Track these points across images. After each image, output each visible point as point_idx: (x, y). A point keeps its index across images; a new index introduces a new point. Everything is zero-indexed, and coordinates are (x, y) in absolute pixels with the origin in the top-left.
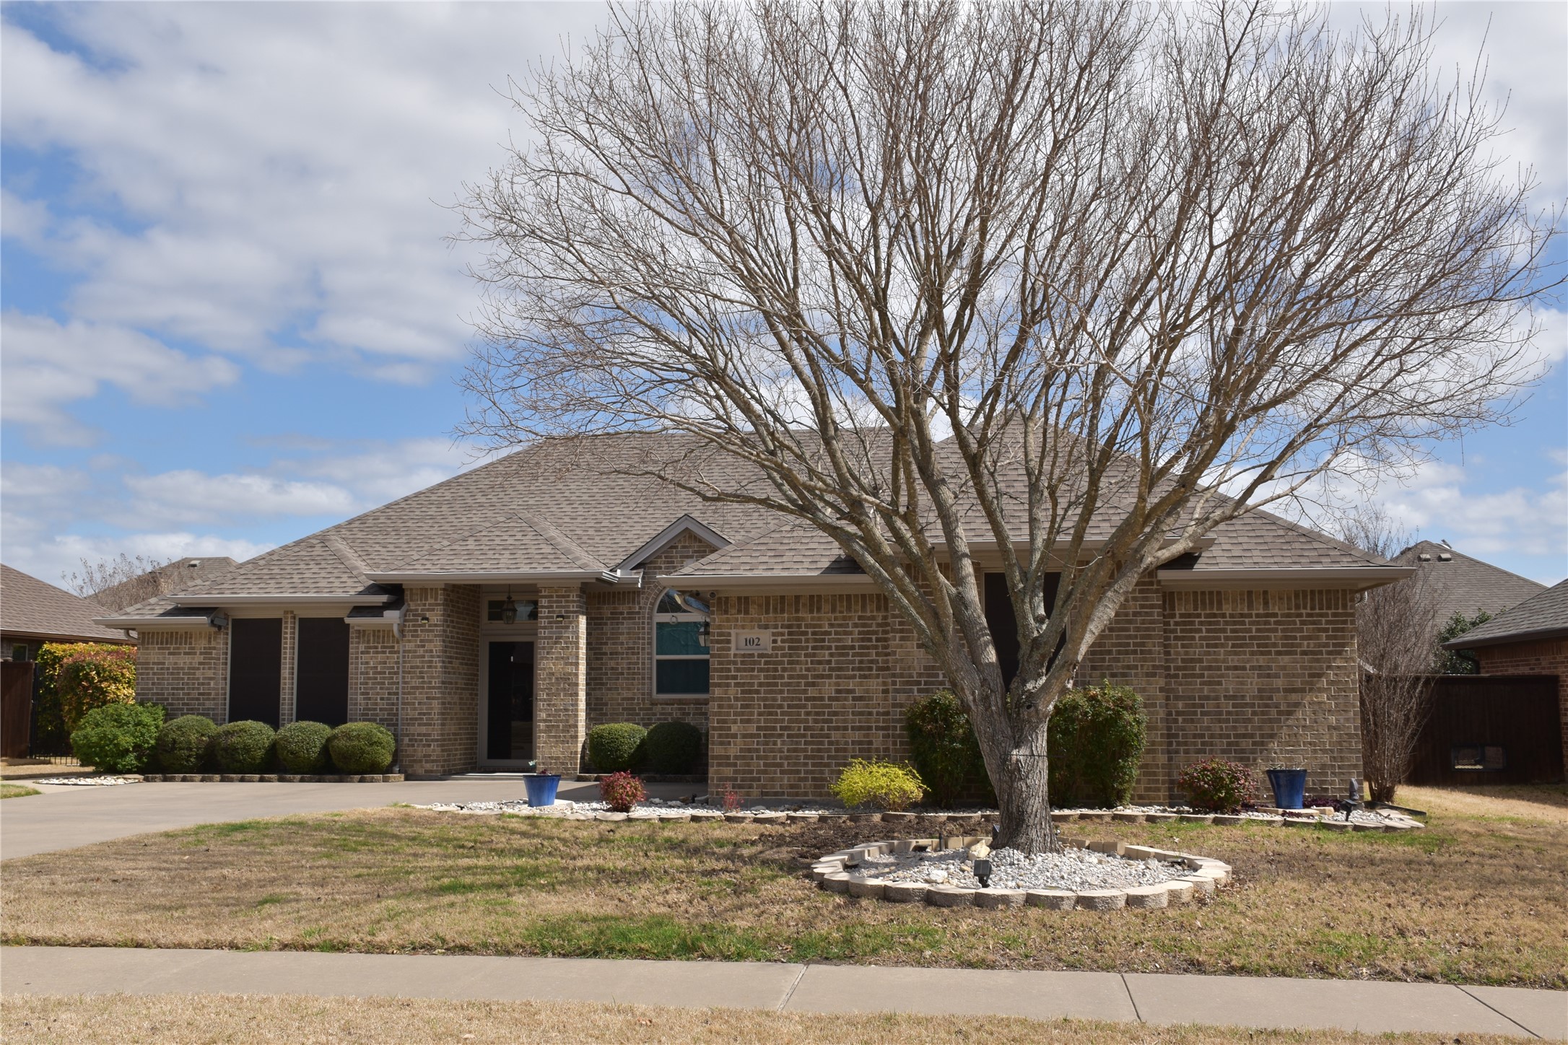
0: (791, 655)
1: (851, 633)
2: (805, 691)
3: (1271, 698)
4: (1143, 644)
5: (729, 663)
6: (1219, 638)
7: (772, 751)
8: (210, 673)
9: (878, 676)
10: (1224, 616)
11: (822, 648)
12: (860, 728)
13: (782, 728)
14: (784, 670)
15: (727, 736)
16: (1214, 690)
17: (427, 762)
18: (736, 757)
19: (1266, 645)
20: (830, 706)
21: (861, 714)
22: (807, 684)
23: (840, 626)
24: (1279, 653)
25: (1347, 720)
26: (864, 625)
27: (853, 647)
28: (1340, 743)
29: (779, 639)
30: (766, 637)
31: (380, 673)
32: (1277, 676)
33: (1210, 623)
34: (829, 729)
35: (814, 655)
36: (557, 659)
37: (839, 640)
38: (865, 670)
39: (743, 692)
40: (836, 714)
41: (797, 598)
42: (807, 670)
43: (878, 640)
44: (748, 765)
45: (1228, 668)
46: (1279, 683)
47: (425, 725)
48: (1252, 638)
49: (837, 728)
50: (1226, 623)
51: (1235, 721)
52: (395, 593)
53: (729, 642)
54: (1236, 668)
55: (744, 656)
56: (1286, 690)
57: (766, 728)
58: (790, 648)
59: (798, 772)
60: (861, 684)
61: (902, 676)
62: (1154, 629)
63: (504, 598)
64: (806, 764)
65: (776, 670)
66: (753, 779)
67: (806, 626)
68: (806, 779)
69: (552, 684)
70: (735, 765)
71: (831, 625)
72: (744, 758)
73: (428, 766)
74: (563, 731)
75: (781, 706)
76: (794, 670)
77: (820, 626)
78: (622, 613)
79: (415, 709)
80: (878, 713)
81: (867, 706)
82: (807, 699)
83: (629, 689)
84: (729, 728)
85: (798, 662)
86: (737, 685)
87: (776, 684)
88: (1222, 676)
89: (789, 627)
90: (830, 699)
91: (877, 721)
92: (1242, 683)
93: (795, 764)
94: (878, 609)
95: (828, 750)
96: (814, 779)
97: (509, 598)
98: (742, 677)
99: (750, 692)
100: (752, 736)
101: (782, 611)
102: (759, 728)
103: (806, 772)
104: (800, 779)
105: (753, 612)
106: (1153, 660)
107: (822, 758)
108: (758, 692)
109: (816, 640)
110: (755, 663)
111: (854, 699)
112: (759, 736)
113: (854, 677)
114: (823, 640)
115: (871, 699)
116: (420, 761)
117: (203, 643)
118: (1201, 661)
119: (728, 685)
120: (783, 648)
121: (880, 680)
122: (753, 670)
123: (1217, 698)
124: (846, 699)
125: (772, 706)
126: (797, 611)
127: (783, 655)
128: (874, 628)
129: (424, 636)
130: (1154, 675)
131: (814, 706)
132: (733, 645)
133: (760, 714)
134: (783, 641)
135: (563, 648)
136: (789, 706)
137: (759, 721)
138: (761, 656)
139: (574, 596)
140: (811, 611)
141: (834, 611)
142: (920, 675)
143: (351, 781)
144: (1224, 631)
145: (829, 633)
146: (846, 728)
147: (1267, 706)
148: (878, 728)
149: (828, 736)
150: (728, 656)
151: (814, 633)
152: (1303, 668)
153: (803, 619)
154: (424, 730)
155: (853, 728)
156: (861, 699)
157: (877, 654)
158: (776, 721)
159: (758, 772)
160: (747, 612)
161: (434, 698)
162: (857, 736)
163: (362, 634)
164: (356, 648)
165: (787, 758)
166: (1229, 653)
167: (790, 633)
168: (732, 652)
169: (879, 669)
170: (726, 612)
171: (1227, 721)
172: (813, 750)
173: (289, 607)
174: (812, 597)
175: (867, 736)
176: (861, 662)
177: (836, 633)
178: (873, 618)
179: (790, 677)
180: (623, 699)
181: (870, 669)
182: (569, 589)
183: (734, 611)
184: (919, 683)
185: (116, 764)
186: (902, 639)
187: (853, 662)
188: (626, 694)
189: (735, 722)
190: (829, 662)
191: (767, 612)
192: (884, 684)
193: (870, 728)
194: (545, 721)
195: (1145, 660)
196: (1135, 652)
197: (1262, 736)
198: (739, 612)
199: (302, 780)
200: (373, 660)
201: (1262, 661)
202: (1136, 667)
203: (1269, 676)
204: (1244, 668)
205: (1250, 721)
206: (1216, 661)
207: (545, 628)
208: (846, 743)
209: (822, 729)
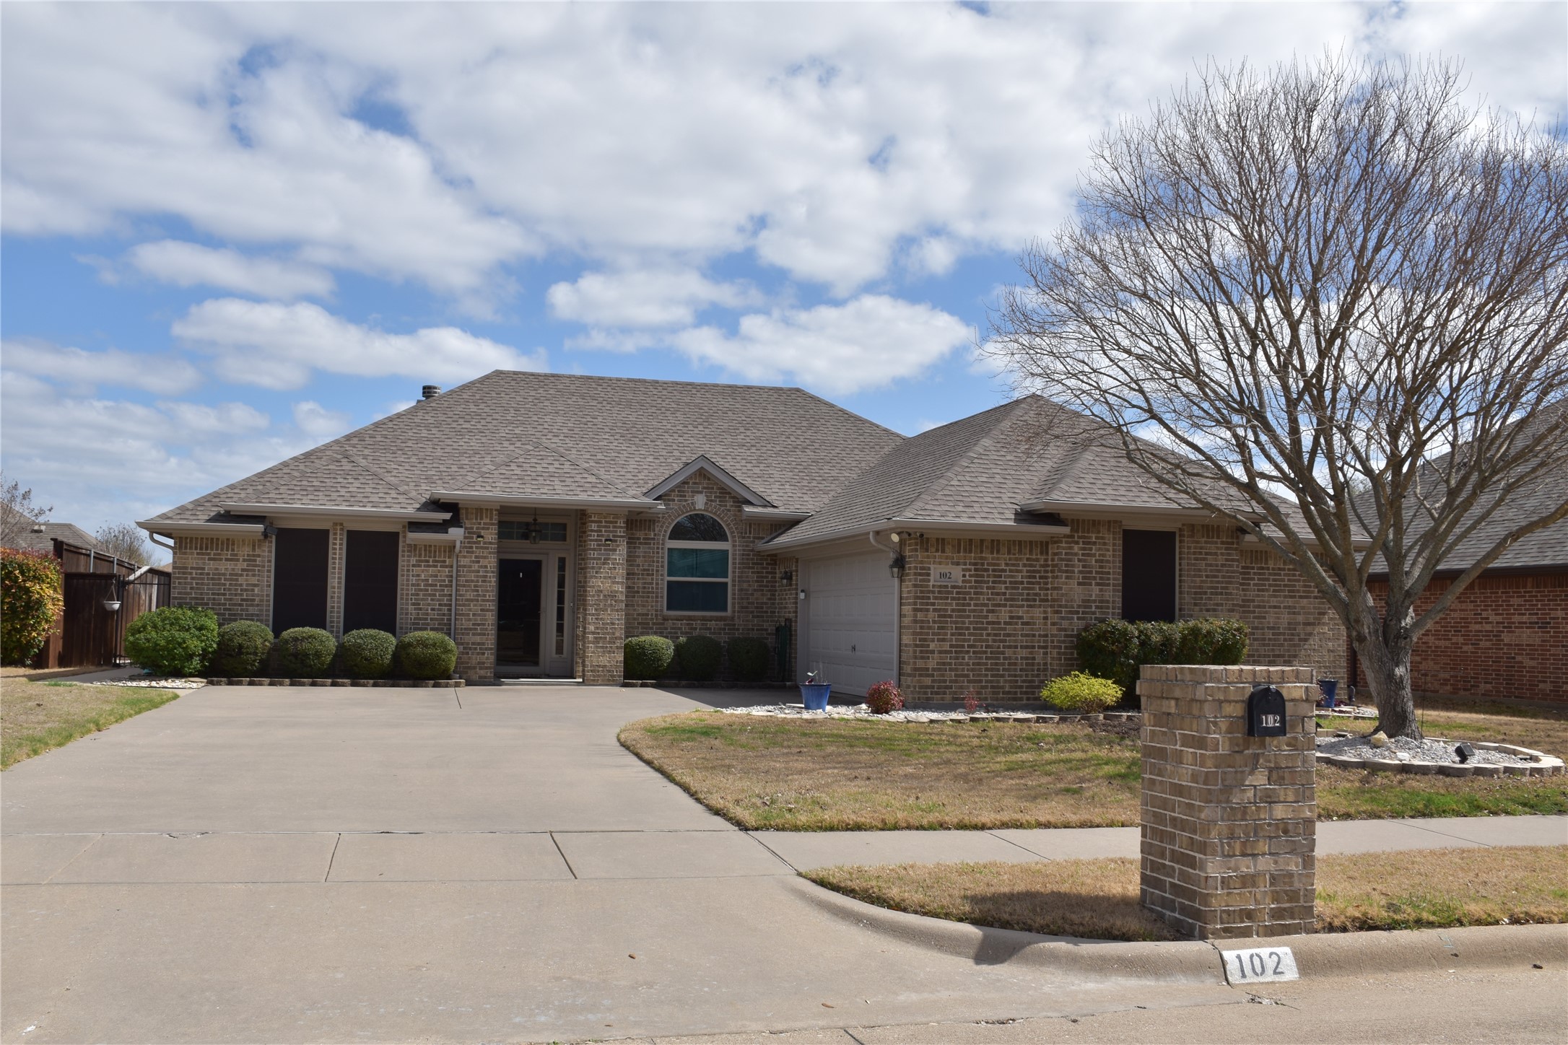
0: (976, 588)
1: (1020, 571)
2: (987, 617)
3: (1295, 629)
4: (1227, 588)
5: (929, 592)
6: (1265, 585)
7: (961, 664)
8: (254, 580)
9: (1040, 606)
10: (1268, 569)
11: (1000, 582)
12: (1027, 647)
13: (969, 646)
14: (971, 599)
15: (927, 652)
16: (1261, 623)
17: (481, 668)
18: (934, 669)
19: (1293, 591)
20: (1005, 629)
21: (1027, 635)
22: (988, 611)
23: (1013, 565)
24: (1301, 597)
25: (1339, 645)
26: (1031, 566)
27: (1022, 583)
28: (1334, 661)
29: (967, 574)
30: (957, 573)
31: (431, 585)
32: (1299, 614)
33: (1260, 574)
34: (1004, 647)
35: (994, 588)
36: (605, 578)
37: (1012, 577)
38: (1031, 601)
39: (939, 616)
40: (1009, 635)
41: (982, 541)
42: (988, 599)
43: (1041, 577)
44: (943, 675)
45: (1270, 607)
46: (1300, 618)
47: (479, 634)
48: (1285, 586)
49: (1010, 647)
50: (1270, 574)
51: (1274, 645)
52: (453, 511)
53: (929, 575)
54: (1275, 607)
55: (940, 586)
56: (1305, 624)
57: (957, 646)
58: (976, 582)
59: (981, 681)
60: (1028, 612)
61: (1066, 606)
62: (1233, 577)
63: (530, 520)
64: (986, 675)
65: (965, 599)
66: (947, 687)
67: (988, 564)
68: (986, 687)
69: (600, 601)
70: (933, 675)
71: (1007, 565)
72: (939, 670)
73: (482, 672)
74: (610, 642)
75: (968, 629)
76: (978, 599)
77: (998, 565)
78: (639, 539)
79: (470, 620)
80: (1040, 635)
81: (1032, 629)
82: (988, 623)
83: (644, 606)
84: (928, 646)
85: (982, 593)
86: (935, 610)
87: (965, 611)
88: (1266, 612)
89: (975, 564)
90: (1005, 623)
91: (1039, 641)
92: (1278, 618)
93: (979, 675)
94: (1042, 553)
95: (1003, 664)
96: (992, 687)
97: (535, 520)
98: (939, 604)
99: (945, 616)
100: (946, 652)
101: (970, 552)
102: (951, 646)
103: (987, 681)
104: (982, 687)
105: (948, 548)
106: (1233, 599)
107: (998, 670)
108: (950, 616)
109: (995, 576)
110: (948, 592)
111: (1023, 624)
112: (951, 652)
113: (1022, 606)
114: (1001, 576)
115: (1034, 624)
116: (475, 668)
117: (246, 550)
118: (1253, 601)
119: (928, 610)
120: (970, 582)
121: (1042, 609)
122: (947, 598)
123: (1263, 628)
124: (1016, 624)
125: (962, 628)
126: (982, 552)
127: (971, 587)
128: (1038, 568)
129: (479, 552)
130: (1233, 611)
131: (993, 629)
132: (932, 578)
133: (952, 634)
134: (970, 576)
135: (610, 569)
136: (974, 629)
137: (951, 640)
138: (953, 587)
139: (621, 523)
140: (992, 553)
141: (1009, 553)
142: (1079, 606)
143: (426, 686)
144: (1268, 580)
145: (1005, 571)
146: (1016, 647)
147: (1293, 635)
148: (1039, 647)
149: (1003, 653)
150: (928, 586)
151: (994, 570)
152: (1314, 608)
153: (985, 558)
154: (478, 639)
155: (1021, 647)
156: (1027, 624)
157: (1040, 589)
158: (964, 640)
159: (951, 681)
160: (943, 551)
161: (488, 610)
162: (1024, 653)
163: (413, 548)
164: (405, 561)
165: (973, 670)
166: (1270, 596)
167: (976, 570)
168: (931, 584)
169: (1041, 600)
170: (927, 550)
171: (1269, 645)
172: (992, 664)
173: (339, 520)
174: (993, 541)
175: (1031, 653)
176: (1028, 594)
177: (1010, 571)
178: (1037, 560)
179: (976, 605)
180: (638, 615)
181: (1035, 600)
182: (616, 516)
183: (934, 550)
184: (1077, 613)
185: (183, 667)
186: (1067, 578)
187: (1022, 594)
188: (641, 610)
189: (933, 640)
190: (1004, 594)
191: (959, 552)
192: (1045, 612)
193: (1033, 647)
194: (593, 633)
195: (1227, 599)
196: (1221, 594)
197: (1289, 656)
198: (937, 551)
199: (375, 685)
200: (425, 573)
201: (1290, 602)
202: (1222, 605)
203: (1294, 613)
204: (1279, 607)
205: (1282, 645)
206: (1263, 601)
207: (594, 550)
208: (1017, 659)
209: (999, 647)
